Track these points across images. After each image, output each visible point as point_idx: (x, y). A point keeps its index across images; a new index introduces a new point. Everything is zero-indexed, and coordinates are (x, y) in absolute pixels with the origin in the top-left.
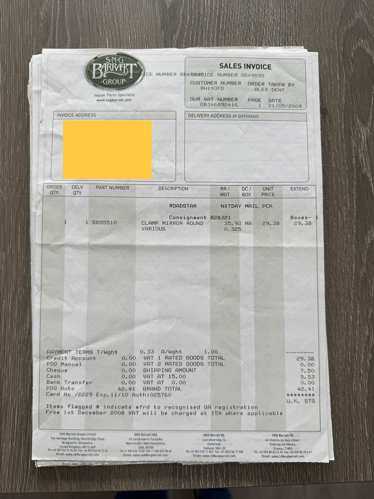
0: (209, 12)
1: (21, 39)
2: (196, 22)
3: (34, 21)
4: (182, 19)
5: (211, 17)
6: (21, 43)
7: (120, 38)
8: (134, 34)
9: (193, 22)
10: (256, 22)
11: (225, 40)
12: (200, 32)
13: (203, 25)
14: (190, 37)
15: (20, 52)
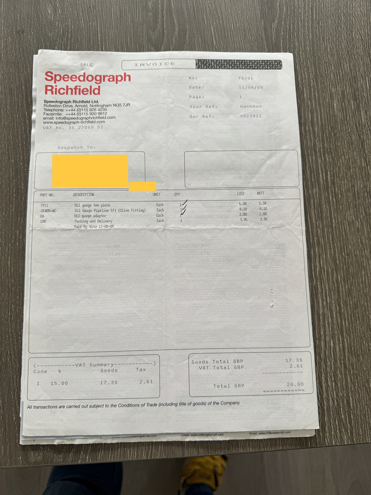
0: (303, 4)
1: (132, 26)
2: (292, 13)
3: (143, 10)
4: (279, 10)
5: (305, 9)
6: (132, 29)
7: (223, 26)
8: (236, 23)
9: (289, 13)
10: (346, 13)
11: (319, 29)
12: (296, 21)
13: (298, 15)
14: (288, 26)
15: (131, 38)
